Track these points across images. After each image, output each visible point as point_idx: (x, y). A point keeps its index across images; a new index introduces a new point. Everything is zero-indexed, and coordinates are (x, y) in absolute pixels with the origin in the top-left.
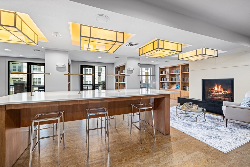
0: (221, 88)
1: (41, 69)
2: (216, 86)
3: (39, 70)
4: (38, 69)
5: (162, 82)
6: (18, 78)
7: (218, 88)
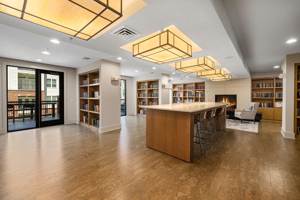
0: (228, 101)
1: (56, 85)
2: (224, 99)
3: (54, 87)
4: (53, 85)
5: (174, 97)
6: (26, 97)
7: (225, 101)
